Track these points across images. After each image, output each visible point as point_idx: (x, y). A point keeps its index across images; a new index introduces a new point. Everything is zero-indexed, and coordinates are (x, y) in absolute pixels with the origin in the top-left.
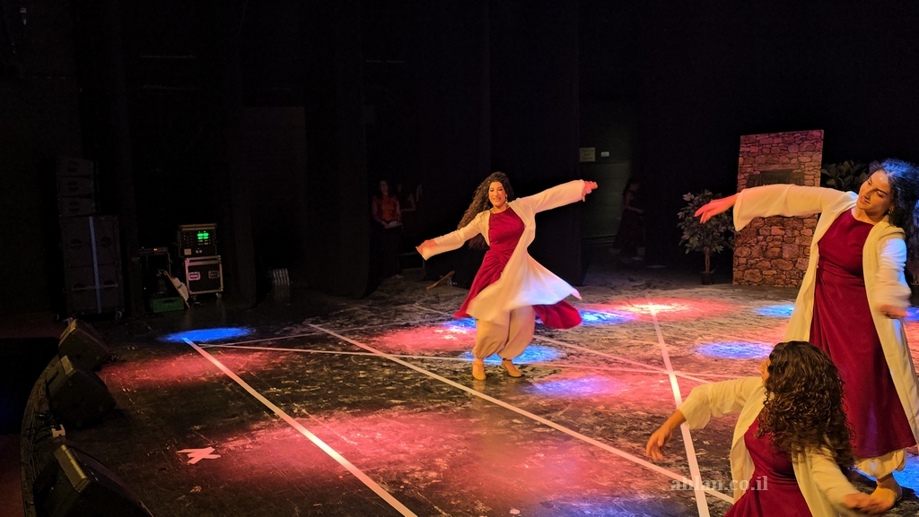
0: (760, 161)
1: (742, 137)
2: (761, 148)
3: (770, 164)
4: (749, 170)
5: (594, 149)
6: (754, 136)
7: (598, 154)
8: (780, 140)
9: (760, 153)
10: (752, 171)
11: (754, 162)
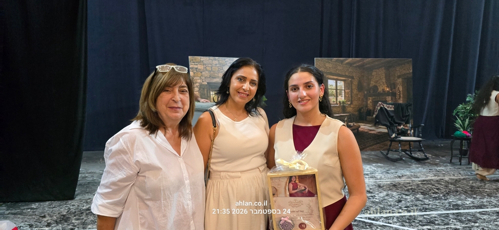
0: (206, 75)
1: (190, 57)
2: (205, 66)
3: (213, 78)
4: (199, 81)
6: (199, 57)
8: (217, 62)
9: (205, 70)
10: (201, 82)
11: (202, 75)
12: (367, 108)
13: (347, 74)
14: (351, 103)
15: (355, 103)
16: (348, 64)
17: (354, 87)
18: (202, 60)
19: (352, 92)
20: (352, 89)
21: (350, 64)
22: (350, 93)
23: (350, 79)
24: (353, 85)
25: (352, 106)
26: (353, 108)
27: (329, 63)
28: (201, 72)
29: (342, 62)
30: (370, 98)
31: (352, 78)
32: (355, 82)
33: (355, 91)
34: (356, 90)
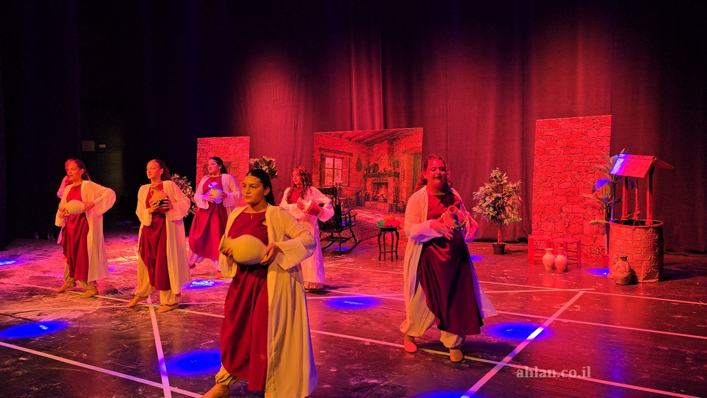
1: (198, 139)
2: (211, 147)
5: (93, 142)
6: (207, 138)
7: (97, 146)
8: (223, 142)
9: (210, 150)
13: (345, 150)
14: (348, 185)
15: (353, 184)
18: (209, 141)
19: (349, 171)
20: (350, 168)
21: (350, 139)
22: (347, 173)
23: (348, 157)
24: (351, 164)
25: (349, 188)
26: (350, 191)
27: (328, 138)
28: (207, 153)
29: (341, 136)
30: (370, 179)
31: (351, 155)
32: (354, 160)
33: (354, 171)
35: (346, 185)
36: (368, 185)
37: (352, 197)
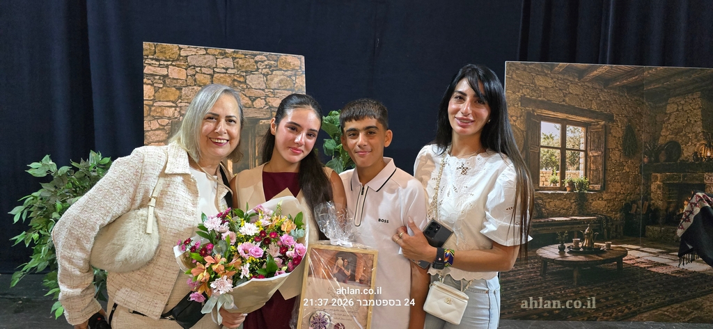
1: (146, 45)
9: (190, 81)
10: (176, 114)
11: (180, 97)
12: (646, 203)
13: (594, 107)
14: (604, 188)
15: (615, 187)
16: (598, 79)
17: (612, 144)
18: (183, 53)
19: (606, 157)
20: (606, 149)
21: (605, 81)
22: (600, 160)
23: (603, 123)
24: (610, 138)
25: (605, 196)
26: (608, 201)
27: (546, 75)
28: (180, 89)
29: (581, 73)
30: (659, 175)
31: (610, 118)
32: (618, 131)
33: (616, 156)
34: (617, 153)
35: (598, 187)
36: (653, 187)
37: (612, 215)
